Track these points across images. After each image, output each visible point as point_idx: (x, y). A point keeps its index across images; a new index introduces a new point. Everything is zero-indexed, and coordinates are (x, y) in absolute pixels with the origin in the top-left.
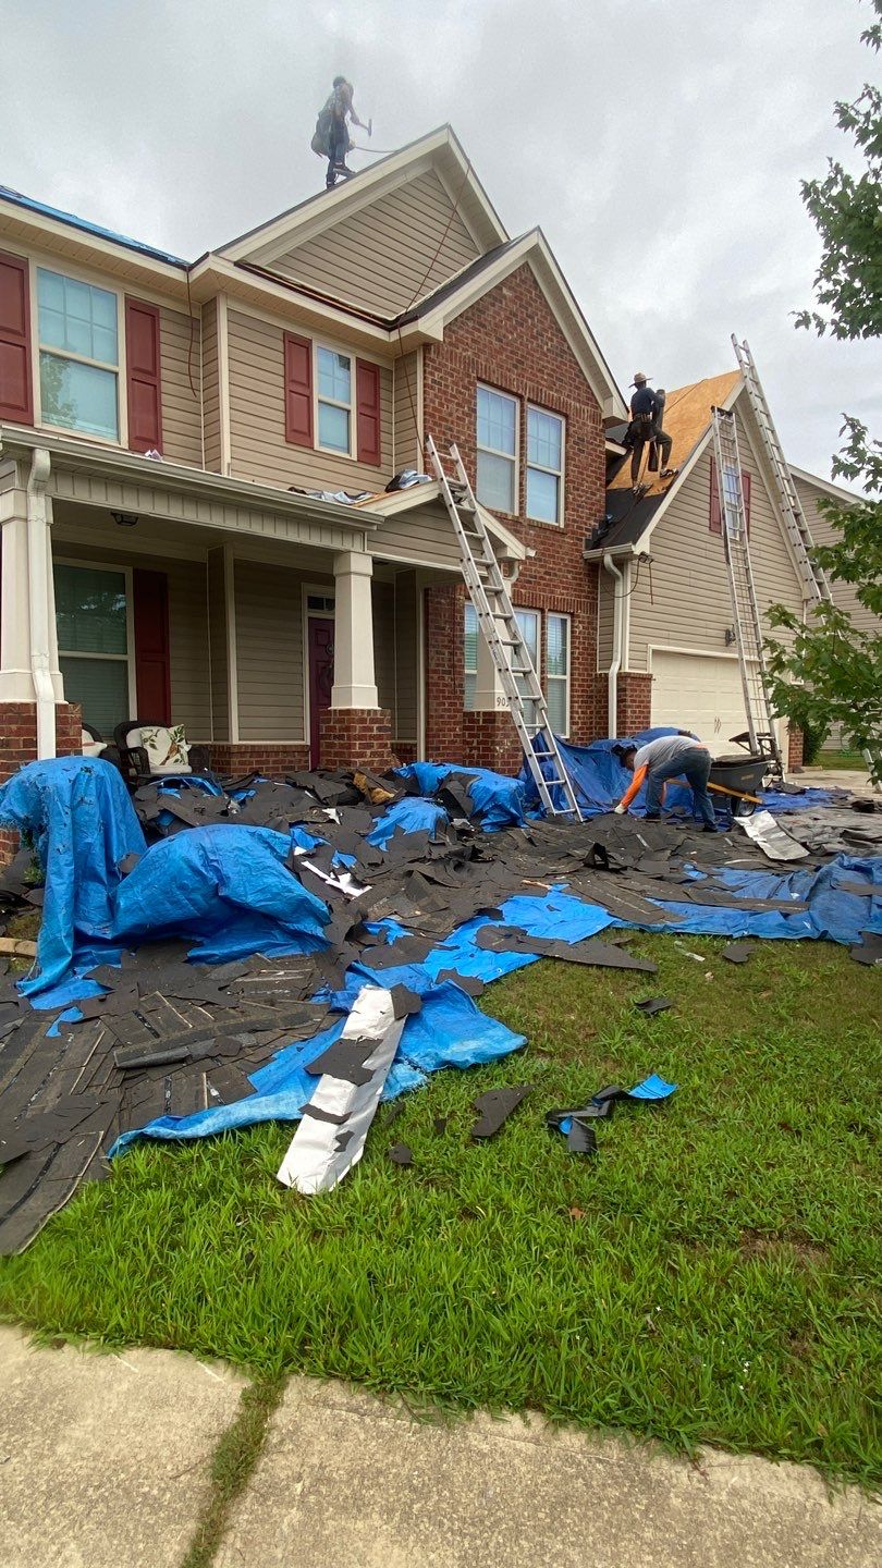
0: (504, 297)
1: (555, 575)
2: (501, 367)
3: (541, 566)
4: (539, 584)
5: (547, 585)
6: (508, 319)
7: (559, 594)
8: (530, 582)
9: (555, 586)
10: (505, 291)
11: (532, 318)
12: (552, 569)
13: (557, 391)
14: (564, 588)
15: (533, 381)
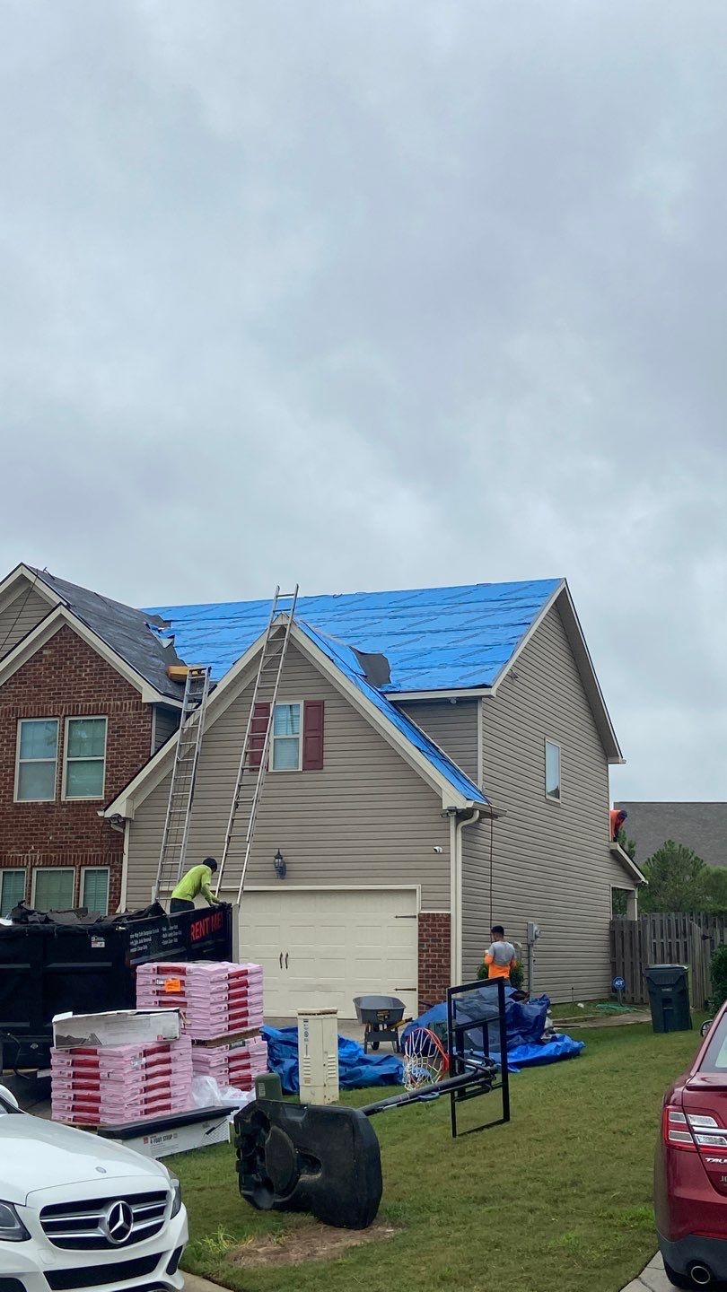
0: (45, 656)
1: (87, 837)
2: (39, 703)
3: (71, 833)
4: (71, 847)
5: (79, 847)
6: (46, 669)
7: (91, 852)
8: (61, 847)
9: (88, 846)
10: (45, 652)
11: (71, 659)
12: (85, 833)
13: (94, 700)
14: (97, 846)
15: (69, 702)
